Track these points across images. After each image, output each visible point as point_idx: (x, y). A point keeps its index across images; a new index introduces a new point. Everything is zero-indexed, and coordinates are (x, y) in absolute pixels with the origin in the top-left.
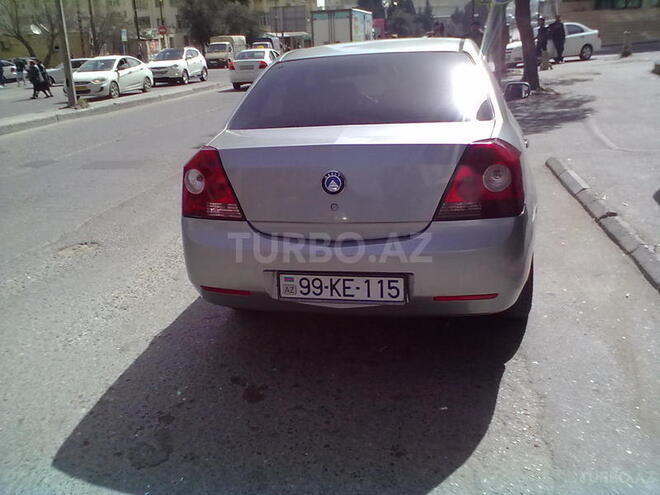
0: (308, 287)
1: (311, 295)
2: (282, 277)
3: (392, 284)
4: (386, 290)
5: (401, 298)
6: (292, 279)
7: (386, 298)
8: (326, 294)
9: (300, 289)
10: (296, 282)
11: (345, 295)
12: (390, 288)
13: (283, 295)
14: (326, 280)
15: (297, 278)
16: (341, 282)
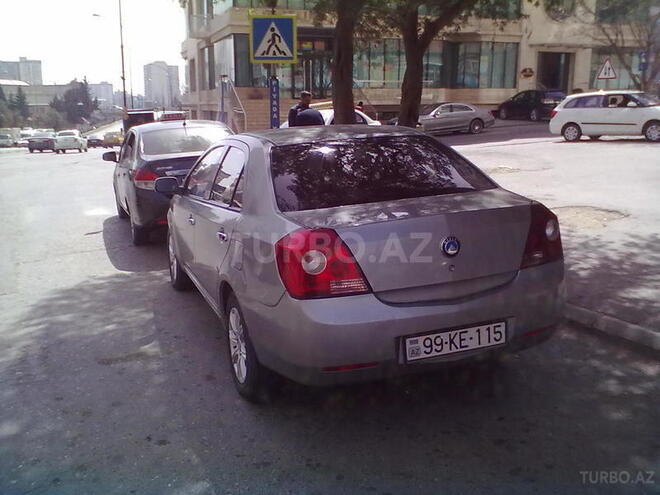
0: (431, 346)
1: (434, 354)
2: (408, 341)
3: (497, 329)
4: (493, 335)
5: (503, 341)
6: (417, 342)
7: (493, 342)
8: (446, 350)
9: (423, 349)
10: (421, 344)
11: (461, 347)
12: (495, 333)
13: (409, 359)
14: (445, 336)
15: (421, 339)
16: (458, 336)
